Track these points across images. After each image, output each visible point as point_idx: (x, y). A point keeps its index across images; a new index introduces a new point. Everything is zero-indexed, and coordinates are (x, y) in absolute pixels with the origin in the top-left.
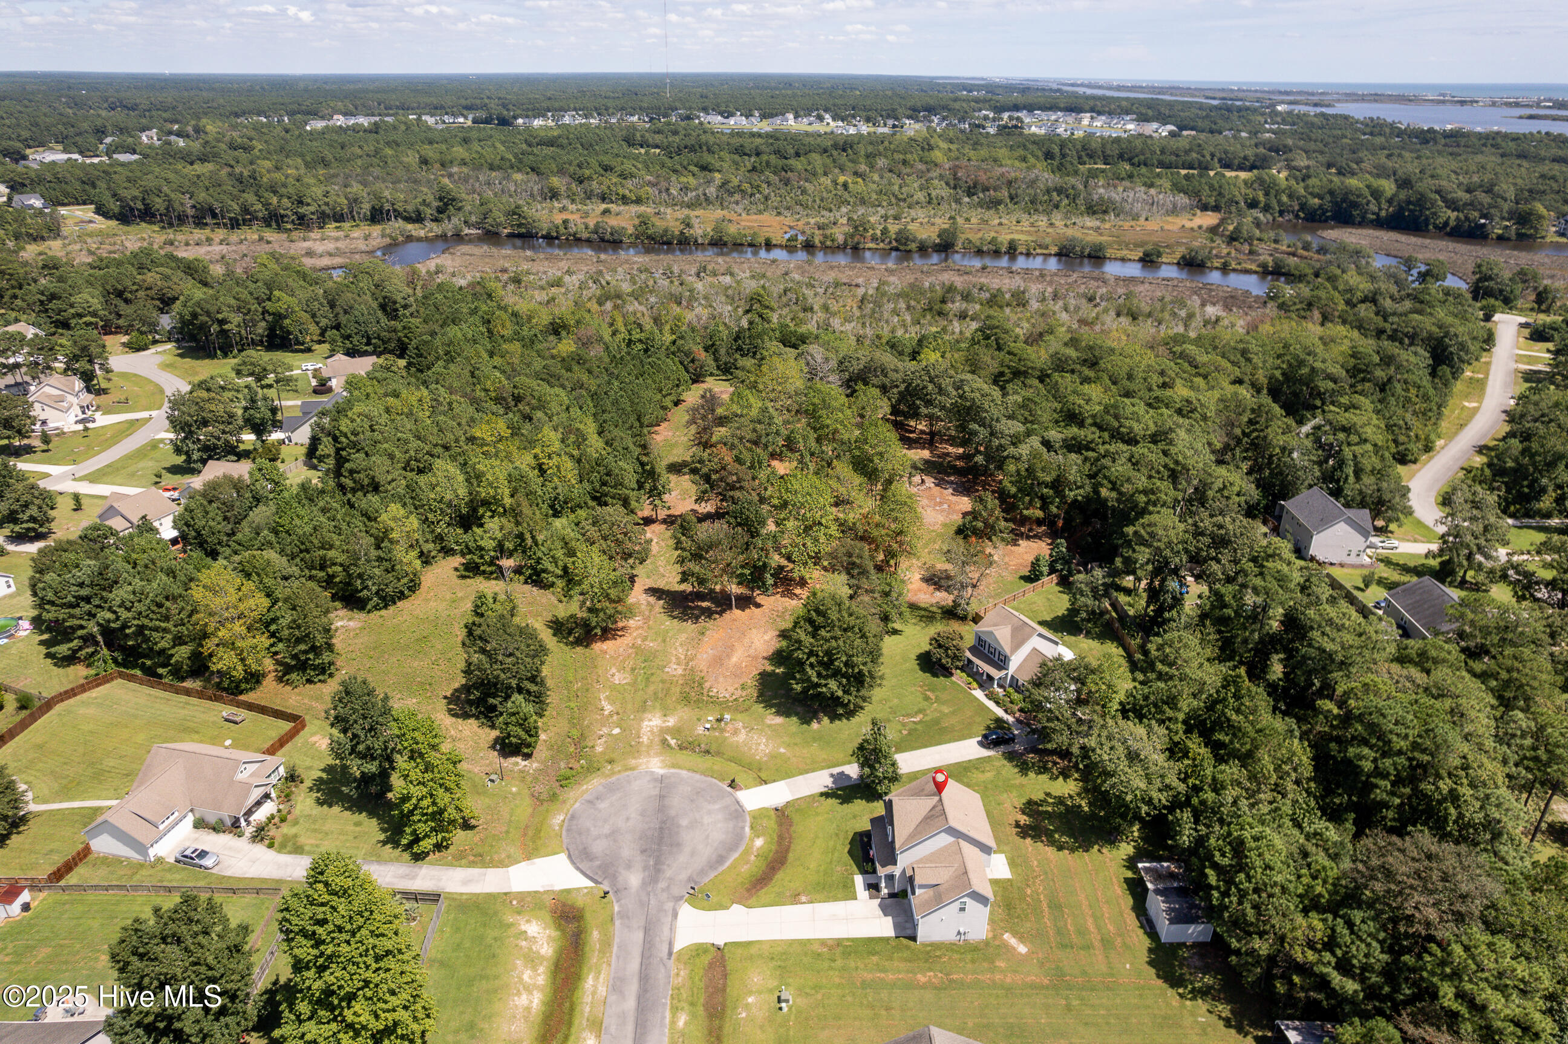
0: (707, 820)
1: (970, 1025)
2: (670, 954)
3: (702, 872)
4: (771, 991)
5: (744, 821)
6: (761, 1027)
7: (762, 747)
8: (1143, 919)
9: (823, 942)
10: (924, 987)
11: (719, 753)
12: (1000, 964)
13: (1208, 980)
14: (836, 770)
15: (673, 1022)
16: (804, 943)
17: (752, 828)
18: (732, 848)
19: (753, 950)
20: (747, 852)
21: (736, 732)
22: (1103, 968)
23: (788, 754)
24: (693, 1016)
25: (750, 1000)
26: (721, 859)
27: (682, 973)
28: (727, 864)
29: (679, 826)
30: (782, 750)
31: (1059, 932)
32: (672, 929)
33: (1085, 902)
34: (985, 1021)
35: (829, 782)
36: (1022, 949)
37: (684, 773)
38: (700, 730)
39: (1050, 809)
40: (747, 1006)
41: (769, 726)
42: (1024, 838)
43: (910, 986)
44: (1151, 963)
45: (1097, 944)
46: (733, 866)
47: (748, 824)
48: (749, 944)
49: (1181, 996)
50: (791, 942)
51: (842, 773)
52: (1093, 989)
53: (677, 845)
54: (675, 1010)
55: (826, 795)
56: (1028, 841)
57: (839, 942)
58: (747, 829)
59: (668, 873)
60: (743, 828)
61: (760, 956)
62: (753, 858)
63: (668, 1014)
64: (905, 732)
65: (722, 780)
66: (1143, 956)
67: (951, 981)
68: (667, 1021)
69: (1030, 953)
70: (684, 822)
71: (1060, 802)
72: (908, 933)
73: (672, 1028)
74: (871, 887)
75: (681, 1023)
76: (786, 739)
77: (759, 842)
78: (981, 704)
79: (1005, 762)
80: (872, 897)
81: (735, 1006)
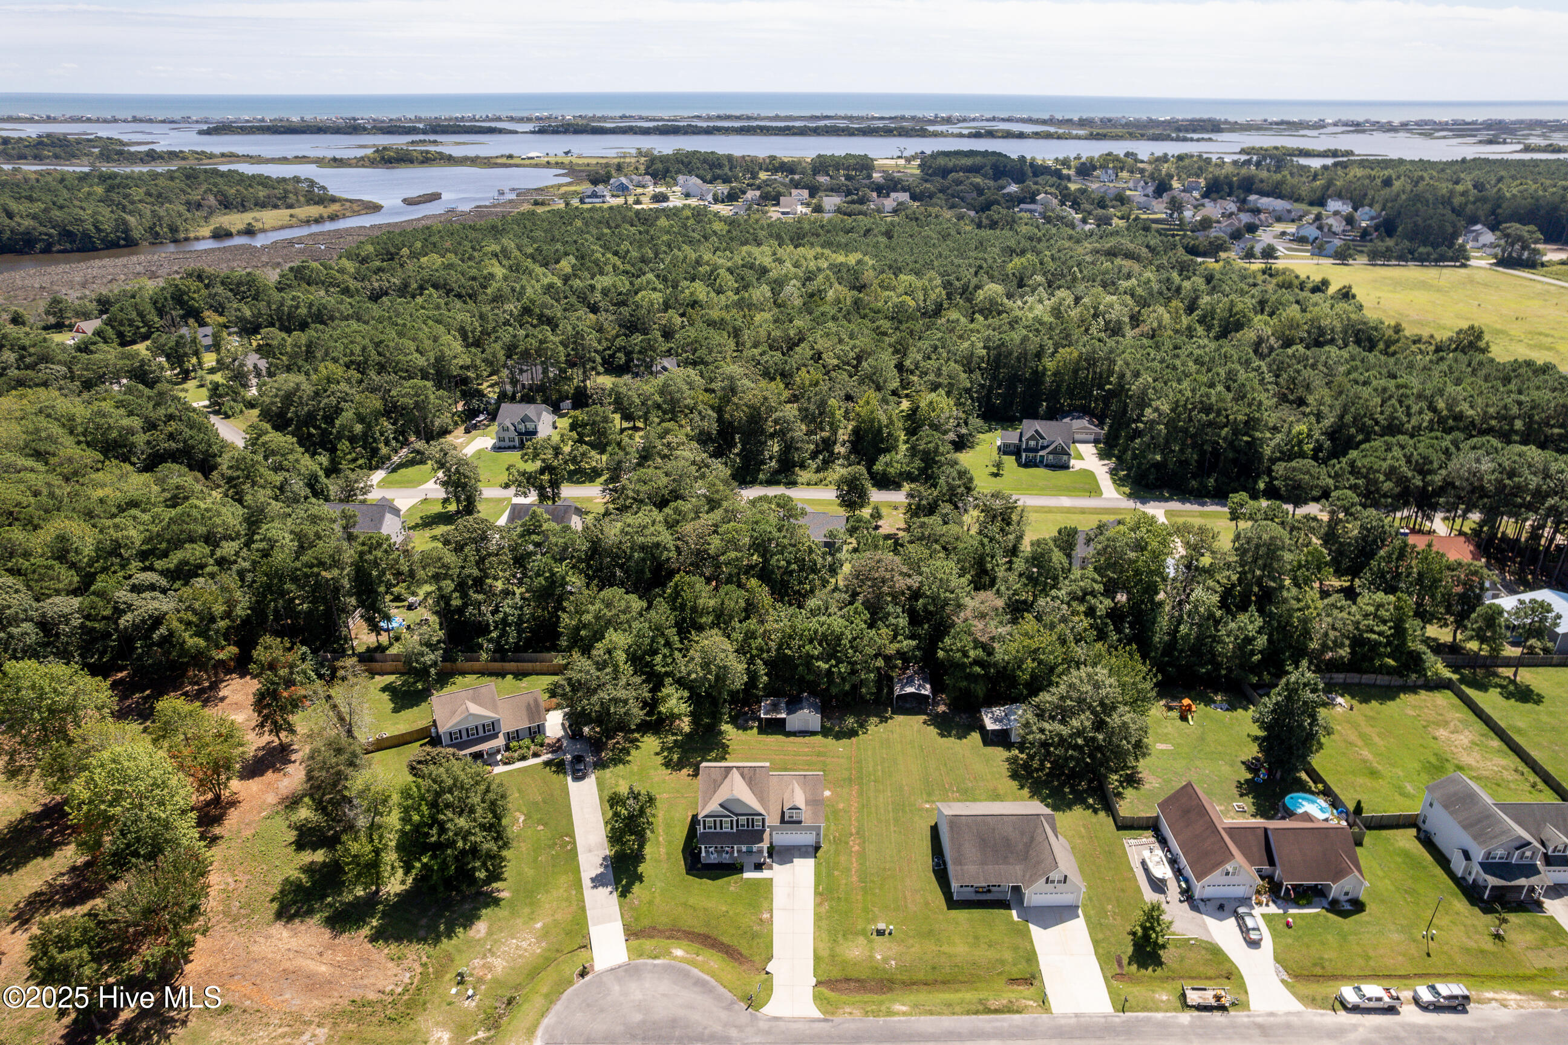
0: (638, 996)
1: (895, 828)
2: (825, 1020)
3: (719, 998)
4: (870, 941)
5: (646, 964)
6: (910, 948)
7: (524, 944)
9: (818, 905)
10: (863, 848)
11: (519, 988)
12: (841, 806)
13: (852, 719)
14: (587, 884)
15: (904, 1014)
16: (818, 918)
17: (656, 957)
18: (687, 975)
19: (825, 953)
20: (693, 962)
21: (490, 968)
22: (843, 760)
23: (549, 920)
24: (894, 1001)
25: (878, 957)
27: (848, 1010)
28: (707, 978)
29: (644, 1022)
30: (539, 925)
32: (795, 1020)
34: (892, 821)
35: (604, 892)
36: (827, 793)
37: (546, 1021)
38: (471, 1004)
39: (676, 756)
40: (885, 960)
41: (490, 933)
43: (862, 854)
44: (839, 739)
45: (821, 758)
46: (712, 973)
47: (650, 961)
48: (817, 959)
49: (864, 733)
50: (817, 926)
51: (594, 879)
52: (861, 768)
53: (674, 1022)
54: (890, 1013)
55: (623, 895)
57: (817, 893)
58: (657, 962)
59: (717, 1028)
60: (655, 965)
61: (832, 949)
62: (700, 958)
63: (896, 1018)
64: (540, 827)
65: (570, 983)
66: (832, 741)
67: (858, 833)
68: (903, 1018)
69: (829, 789)
70: (638, 1017)
71: (670, 749)
72: (811, 850)
73: (911, 1014)
74: (759, 867)
75: (904, 1008)
76: (519, 921)
77: (679, 952)
78: (519, 770)
79: (607, 771)
80: (771, 868)
81: (884, 969)
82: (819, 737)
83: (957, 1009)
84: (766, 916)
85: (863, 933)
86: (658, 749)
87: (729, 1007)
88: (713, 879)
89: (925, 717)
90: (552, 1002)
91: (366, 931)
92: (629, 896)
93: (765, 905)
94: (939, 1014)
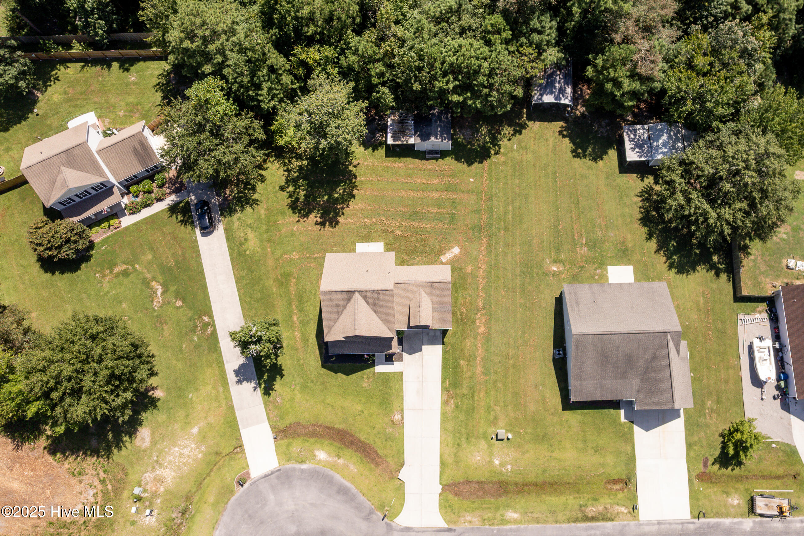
0: (290, 506)
1: (521, 300)
2: (449, 530)
3: (359, 508)
4: (490, 446)
5: (294, 469)
6: (524, 453)
7: (186, 451)
8: (427, 156)
9: (445, 403)
10: (489, 328)
11: (188, 498)
12: (469, 269)
13: (484, 130)
14: (232, 378)
15: (515, 522)
16: (444, 419)
17: (302, 462)
18: (330, 481)
19: (450, 460)
20: (333, 466)
21: (159, 480)
22: (473, 197)
23: (203, 424)
24: (507, 506)
25: (497, 462)
26: (343, 491)
27: (468, 518)
30: (195, 430)
31: (439, 220)
32: (423, 530)
33: (411, 193)
34: (518, 290)
35: (248, 386)
36: (456, 250)
38: (151, 520)
39: (302, 193)
40: (502, 464)
41: (154, 443)
42: (337, 223)
43: (487, 338)
44: (470, 163)
45: (452, 196)
46: (352, 479)
47: (298, 466)
48: (443, 464)
49: (497, 153)
50: (443, 429)
51: (237, 372)
52: (491, 210)
54: (504, 521)
55: (267, 391)
56: (341, 219)
57: (444, 389)
58: (304, 466)
60: (302, 471)
61: (456, 455)
62: (341, 461)
63: (508, 527)
64: (179, 303)
65: (232, 492)
66: (462, 167)
67: (484, 308)
68: (514, 527)
69: (458, 244)
71: (294, 181)
72: (439, 334)
73: (520, 522)
74: (389, 359)
75: (515, 516)
76: (177, 426)
77: (321, 455)
78: (146, 221)
79: (236, 217)
80: (401, 359)
81: (501, 474)
82: (449, 163)
83: (560, 517)
84: (397, 417)
85: (485, 436)
86: (283, 182)
87: (368, 518)
88: (348, 374)
89: (561, 123)
90: (221, 513)
91: (43, 442)
92: (273, 393)
93: (396, 404)
94: (546, 522)
